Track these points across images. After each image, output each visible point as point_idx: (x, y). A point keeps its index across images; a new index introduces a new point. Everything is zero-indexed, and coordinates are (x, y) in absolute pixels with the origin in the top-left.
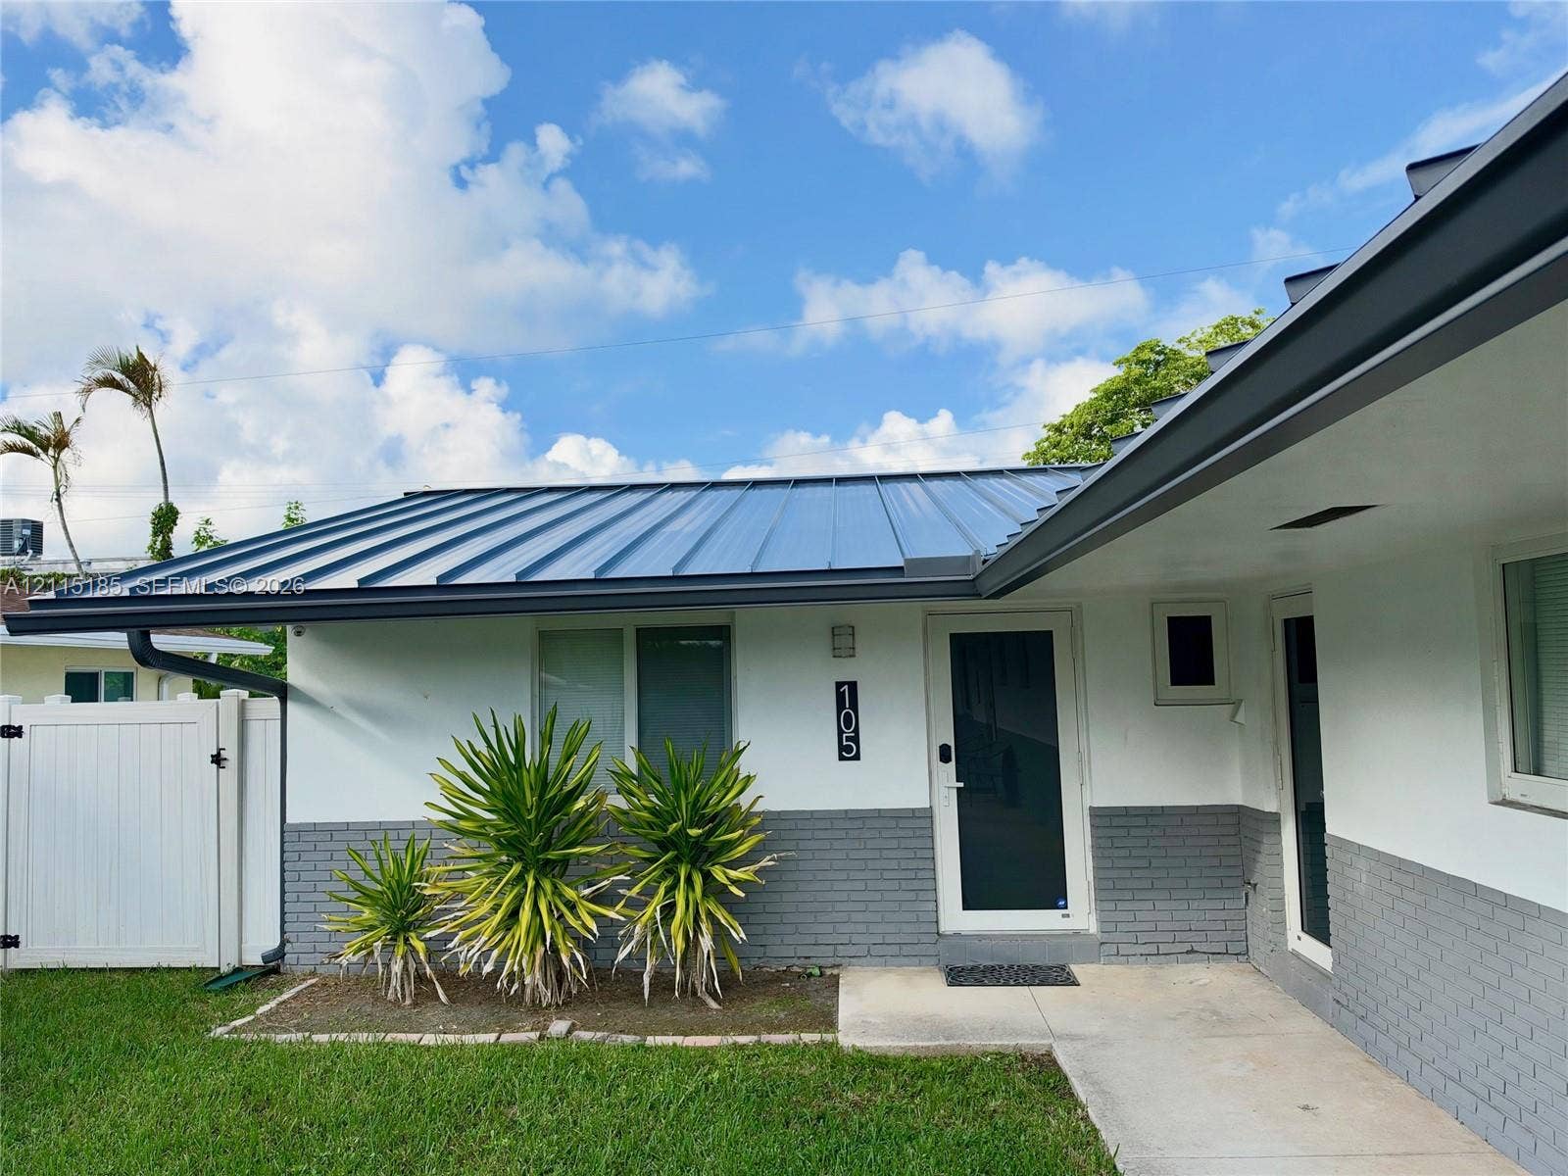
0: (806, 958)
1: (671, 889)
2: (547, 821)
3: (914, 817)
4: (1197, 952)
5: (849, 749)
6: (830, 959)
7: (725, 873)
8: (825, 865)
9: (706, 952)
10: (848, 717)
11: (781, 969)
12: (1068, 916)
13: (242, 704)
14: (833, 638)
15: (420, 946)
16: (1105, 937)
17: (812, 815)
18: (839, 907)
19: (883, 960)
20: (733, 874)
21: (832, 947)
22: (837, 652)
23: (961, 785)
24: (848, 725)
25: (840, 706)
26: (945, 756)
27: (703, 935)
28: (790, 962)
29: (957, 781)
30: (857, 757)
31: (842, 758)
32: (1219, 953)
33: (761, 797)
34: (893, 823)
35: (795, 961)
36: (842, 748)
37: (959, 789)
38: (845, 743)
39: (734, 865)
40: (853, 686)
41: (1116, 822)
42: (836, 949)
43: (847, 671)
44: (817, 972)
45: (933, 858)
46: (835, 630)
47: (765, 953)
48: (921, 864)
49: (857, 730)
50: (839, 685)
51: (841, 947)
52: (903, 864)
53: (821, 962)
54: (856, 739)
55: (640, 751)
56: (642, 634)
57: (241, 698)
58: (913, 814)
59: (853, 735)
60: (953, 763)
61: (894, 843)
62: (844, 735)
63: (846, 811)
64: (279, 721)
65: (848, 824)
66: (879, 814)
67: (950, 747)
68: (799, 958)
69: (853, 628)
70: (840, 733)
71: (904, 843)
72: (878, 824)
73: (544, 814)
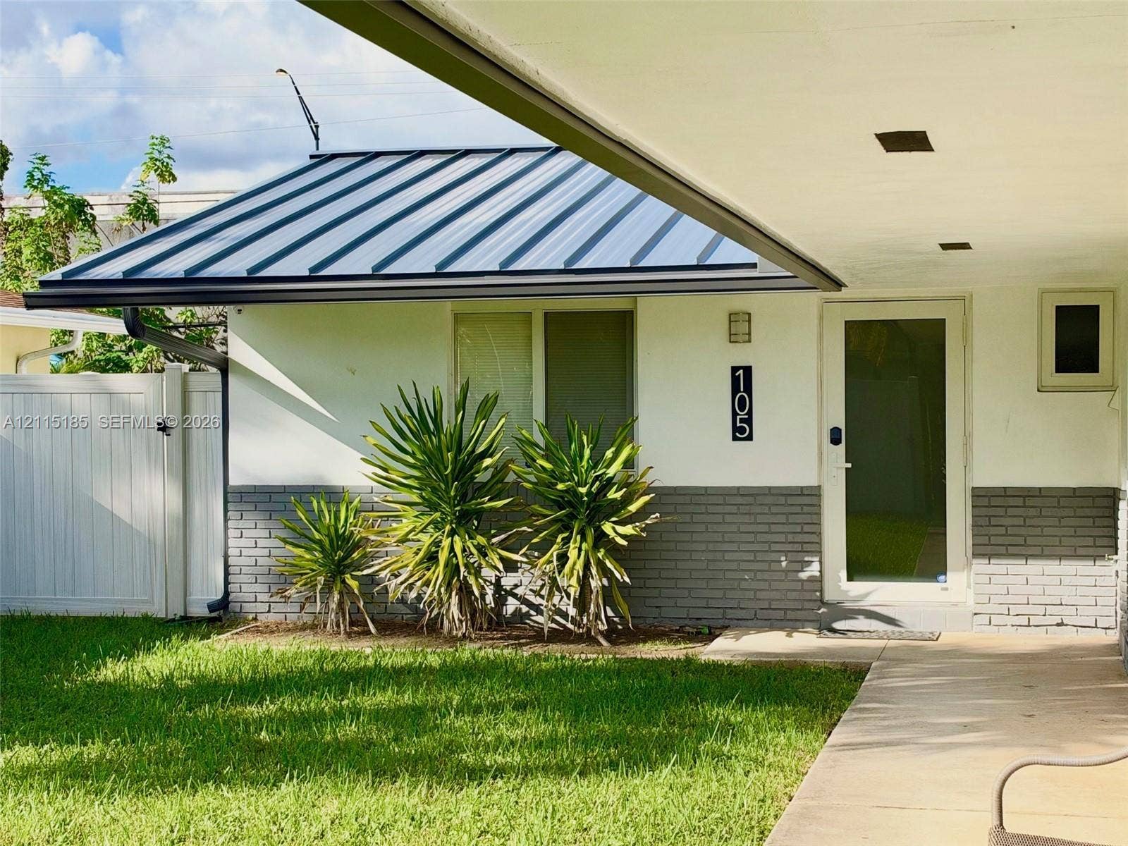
0: (698, 619)
1: (566, 541)
2: (462, 477)
3: (802, 495)
4: (1067, 625)
5: (742, 429)
6: (720, 621)
7: (613, 528)
8: (718, 537)
9: (595, 591)
10: (742, 399)
11: (674, 628)
12: (946, 589)
13: (185, 378)
14: (730, 324)
15: (354, 584)
16: (979, 609)
17: (706, 491)
18: (729, 575)
19: (768, 623)
20: (620, 529)
21: (722, 611)
22: (733, 338)
23: (849, 465)
24: (742, 408)
25: (735, 389)
26: (835, 438)
27: (593, 578)
28: (682, 623)
29: (846, 462)
30: (750, 438)
31: (735, 438)
32: (1089, 627)
33: (651, 467)
34: (782, 500)
35: (687, 622)
36: (735, 429)
37: (847, 469)
38: (738, 425)
39: (623, 523)
40: (748, 370)
41: (995, 502)
42: (725, 612)
43: (741, 356)
44: (706, 631)
45: (820, 533)
46: (732, 316)
47: (660, 614)
48: (807, 538)
49: (750, 413)
50: (735, 369)
51: (730, 611)
52: (790, 538)
53: (712, 623)
54: (749, 421)
55: (546, 426)
56: (551, 318)
57: (183, 371)
58: (801, 492)
59: (747, 417)
60: (843, 446)
61: (782, 519)
62: (738, 417)
63: (739, 488)
64: (221, 393)
65: (739, 500)
66: (770, 491)
67: (840, 430)
68: (691, 619)
69: (749, 314)
70: (734, 414)
71: (792, 519)
72: (769, 500)
73: (460, 472)
